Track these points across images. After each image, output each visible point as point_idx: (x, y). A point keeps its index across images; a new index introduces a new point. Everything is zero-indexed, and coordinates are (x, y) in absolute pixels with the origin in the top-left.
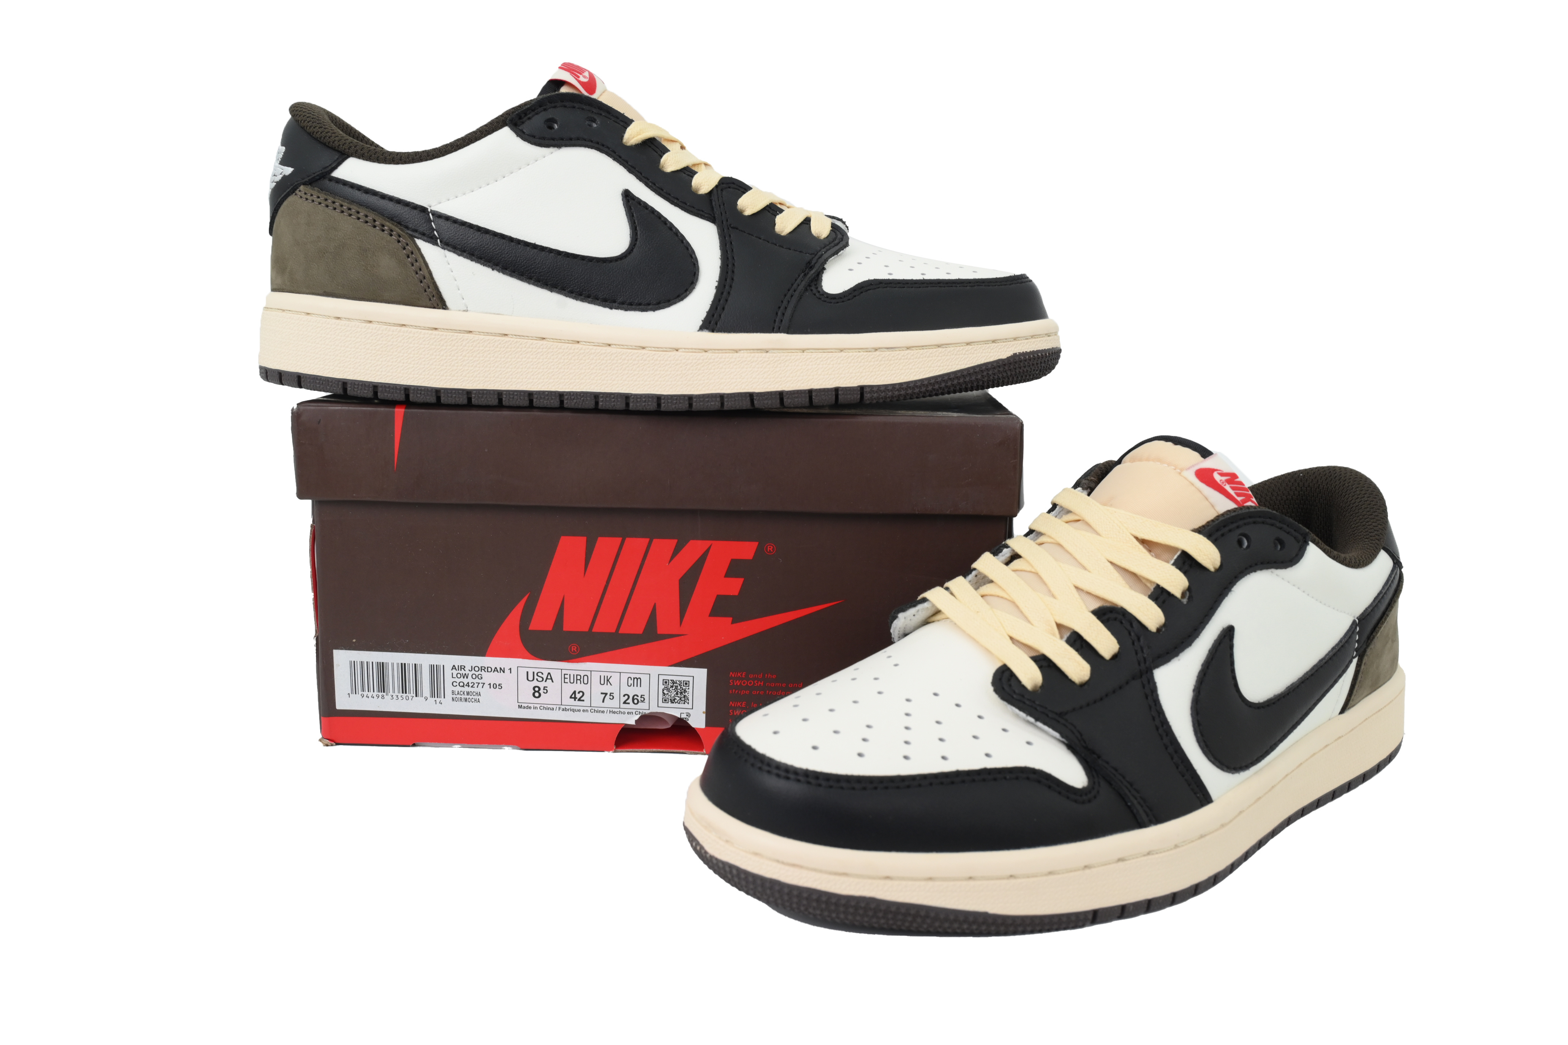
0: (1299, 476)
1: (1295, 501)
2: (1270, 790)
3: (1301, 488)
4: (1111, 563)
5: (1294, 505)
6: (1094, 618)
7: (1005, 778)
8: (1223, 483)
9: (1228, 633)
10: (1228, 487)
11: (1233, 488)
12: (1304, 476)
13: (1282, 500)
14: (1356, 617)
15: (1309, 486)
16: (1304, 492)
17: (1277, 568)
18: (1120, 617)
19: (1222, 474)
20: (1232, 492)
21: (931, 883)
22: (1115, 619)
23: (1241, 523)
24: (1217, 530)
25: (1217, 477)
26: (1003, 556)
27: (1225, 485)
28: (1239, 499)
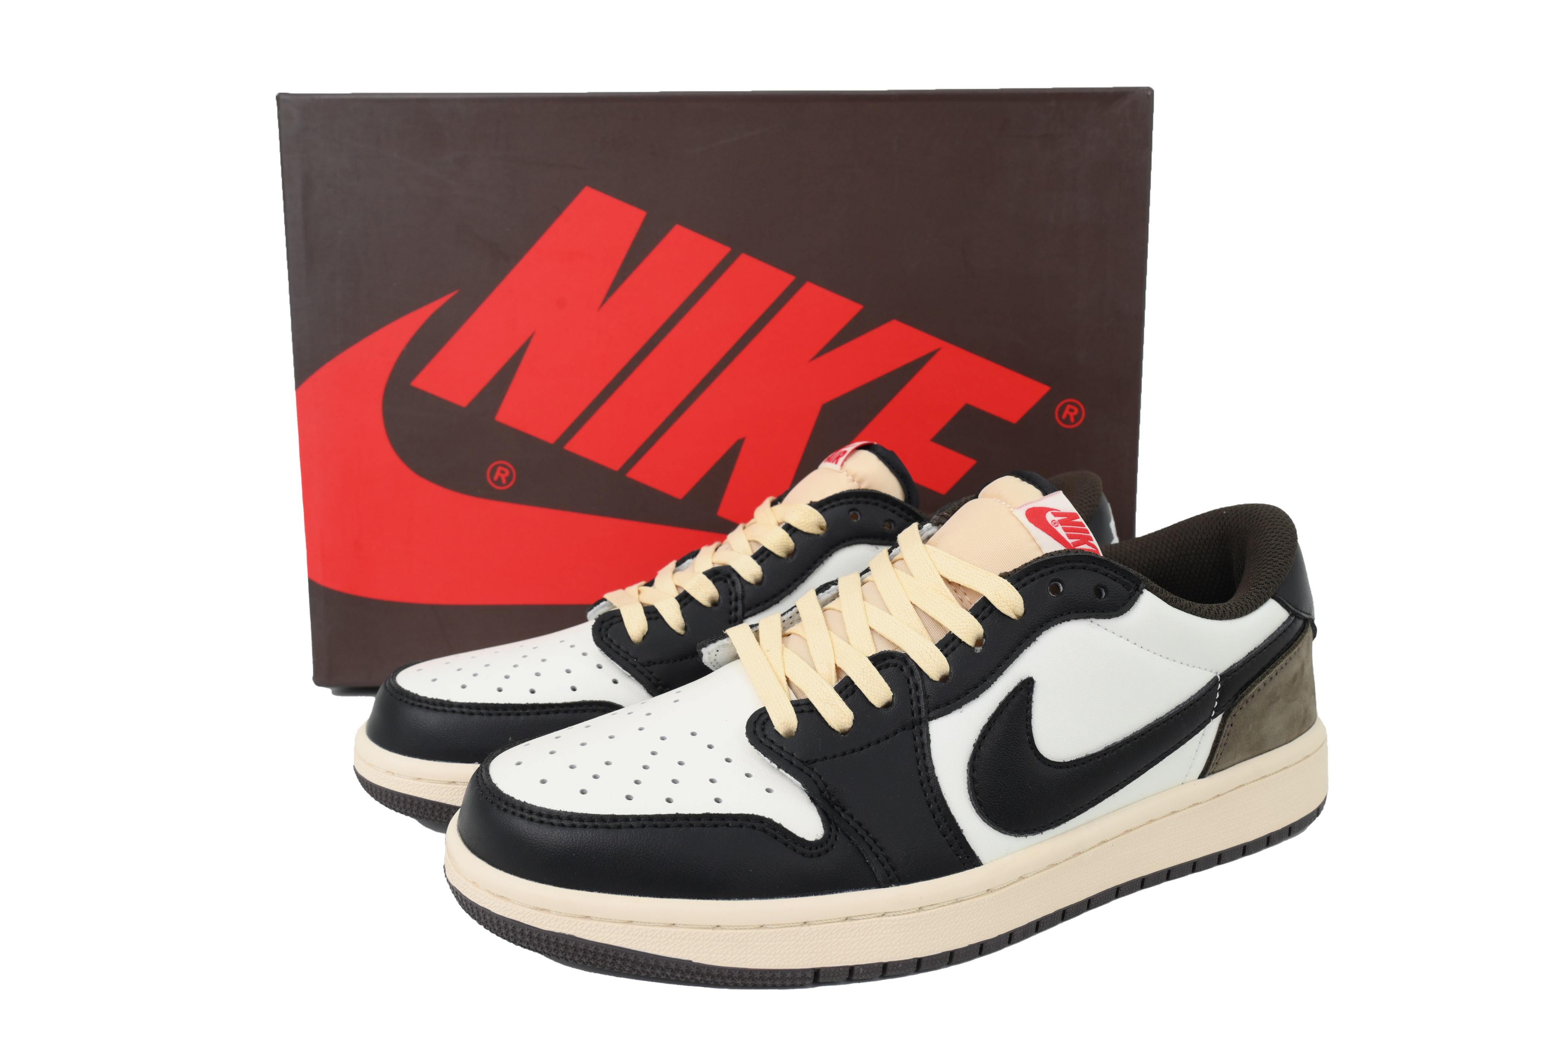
0: (1222, 513)
1: (1216, 541)
2: (1074, 856)
3: (1222, 526)
4: (914, 605)
5: (1214, 545)
6: (870, 663)
7: (728, 825)
8: (1055, 523)
9: (1027, 687)
10: (1060, 529)
11: (1065, 530)
12: (1227, 514)
13: (1202, 539)
14: (1219, 674)
15: (1229, 525)
16: (1225, 531)
17: (1097, 617)
18: (900, 663)
19: (1056, 515)
20: (1064, 534)
21: (629, 926)
22: (896, 665)
23: (1056, 567)
24: (1027, 575)
25: (1050, 517)
26: (828, 593)
27: (1057, 526)
28: (1070, 541)
